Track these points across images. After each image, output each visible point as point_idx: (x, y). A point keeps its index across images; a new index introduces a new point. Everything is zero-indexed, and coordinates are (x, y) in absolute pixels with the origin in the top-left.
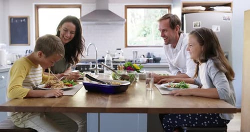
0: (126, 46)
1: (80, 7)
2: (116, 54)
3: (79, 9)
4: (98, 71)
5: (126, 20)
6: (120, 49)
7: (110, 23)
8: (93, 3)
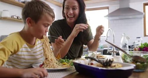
0: (145, 35)
1: (108, 8)
2: (136, 41)
3: (107, 10)
4: (115, 53)
5: (144, 13)
6: (140, 38)
7: (131, 17)
8: (118, 4)
